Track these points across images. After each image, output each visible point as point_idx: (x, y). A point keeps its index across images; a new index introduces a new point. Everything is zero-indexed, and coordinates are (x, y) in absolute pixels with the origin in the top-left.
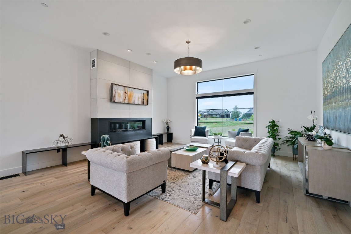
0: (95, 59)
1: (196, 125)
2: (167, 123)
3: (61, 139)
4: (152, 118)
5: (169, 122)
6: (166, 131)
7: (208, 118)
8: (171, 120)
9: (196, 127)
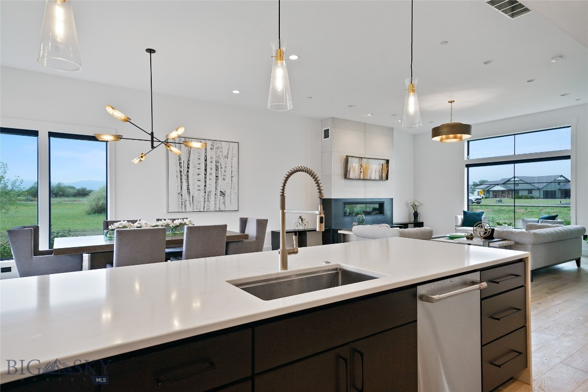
0: (329, 128)
2: (414, 206)
3: (300, 221)
4: (392, 199)
5: (417, 204)
6: (412, 220)
7: (504, 199)
8: (421, 202)
9: (465, 213)
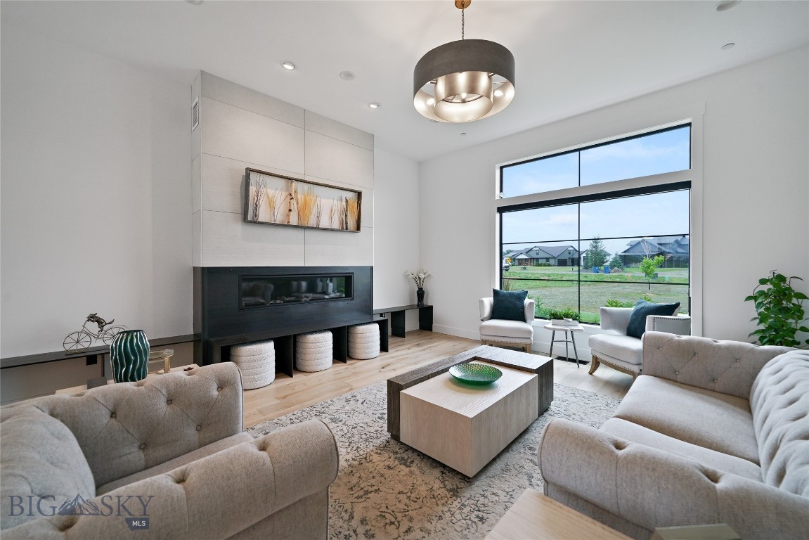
0: (199, 100)
1: (497, 287)
2: (418, 280)
3: (94, 327)
4: (372, 268)
5: (422, 276)
6: (415, 302)
7: (528, 267)
8: (429, 272)
9: (495, 292)
